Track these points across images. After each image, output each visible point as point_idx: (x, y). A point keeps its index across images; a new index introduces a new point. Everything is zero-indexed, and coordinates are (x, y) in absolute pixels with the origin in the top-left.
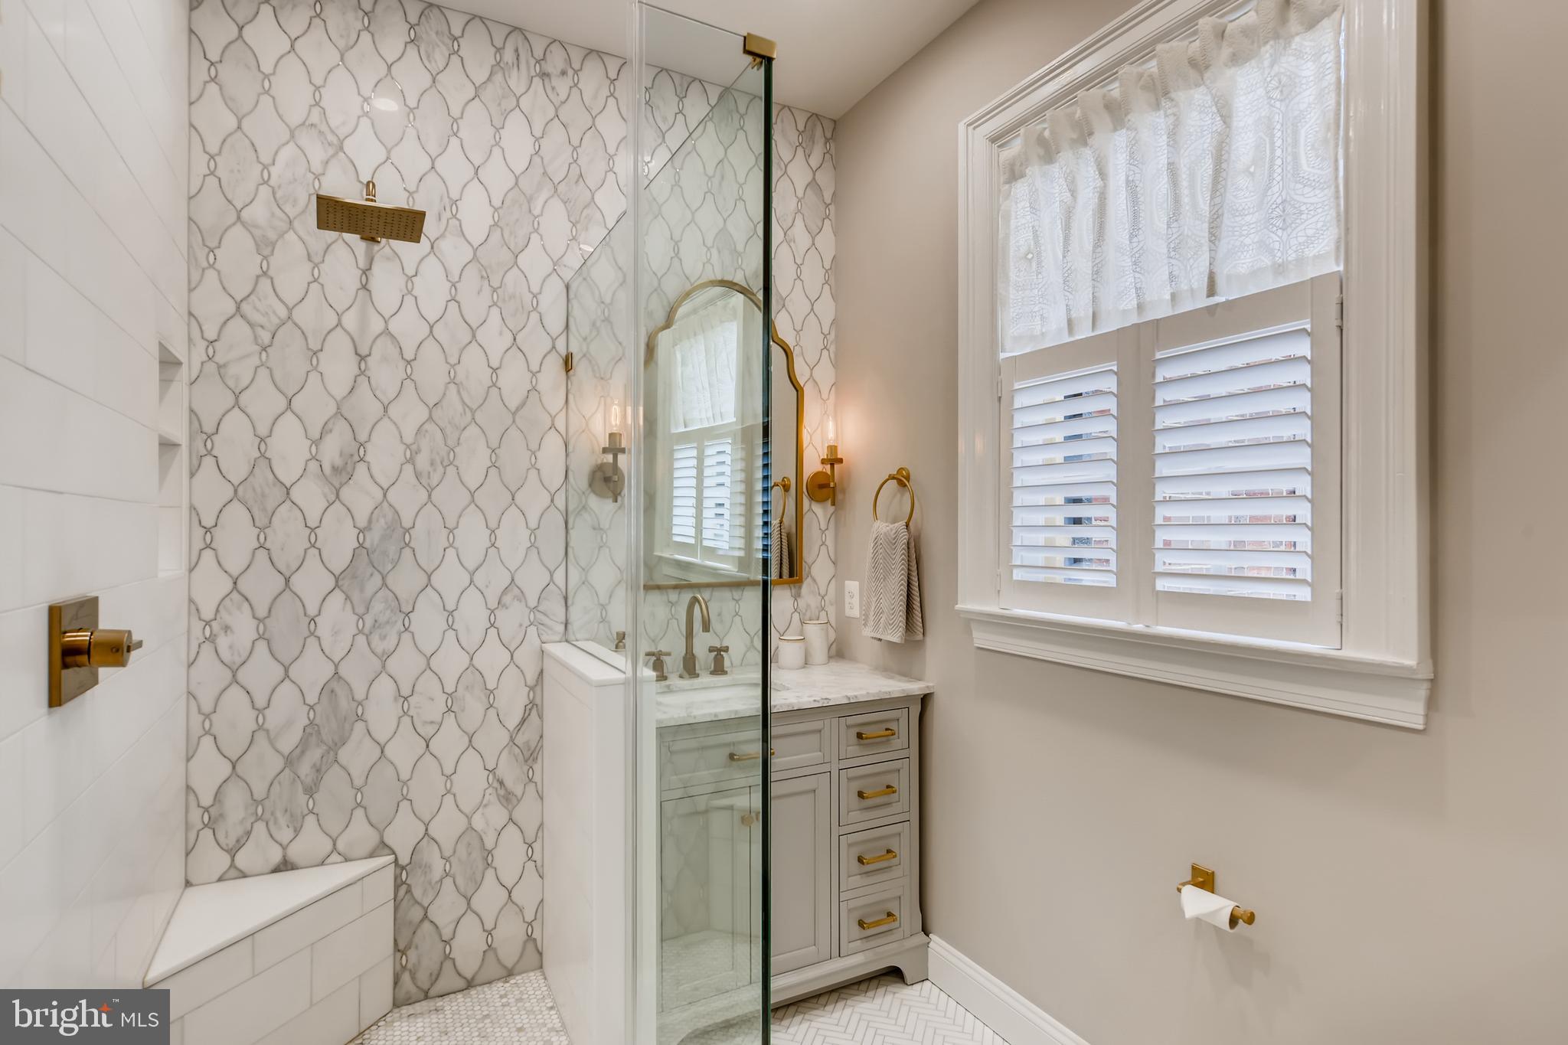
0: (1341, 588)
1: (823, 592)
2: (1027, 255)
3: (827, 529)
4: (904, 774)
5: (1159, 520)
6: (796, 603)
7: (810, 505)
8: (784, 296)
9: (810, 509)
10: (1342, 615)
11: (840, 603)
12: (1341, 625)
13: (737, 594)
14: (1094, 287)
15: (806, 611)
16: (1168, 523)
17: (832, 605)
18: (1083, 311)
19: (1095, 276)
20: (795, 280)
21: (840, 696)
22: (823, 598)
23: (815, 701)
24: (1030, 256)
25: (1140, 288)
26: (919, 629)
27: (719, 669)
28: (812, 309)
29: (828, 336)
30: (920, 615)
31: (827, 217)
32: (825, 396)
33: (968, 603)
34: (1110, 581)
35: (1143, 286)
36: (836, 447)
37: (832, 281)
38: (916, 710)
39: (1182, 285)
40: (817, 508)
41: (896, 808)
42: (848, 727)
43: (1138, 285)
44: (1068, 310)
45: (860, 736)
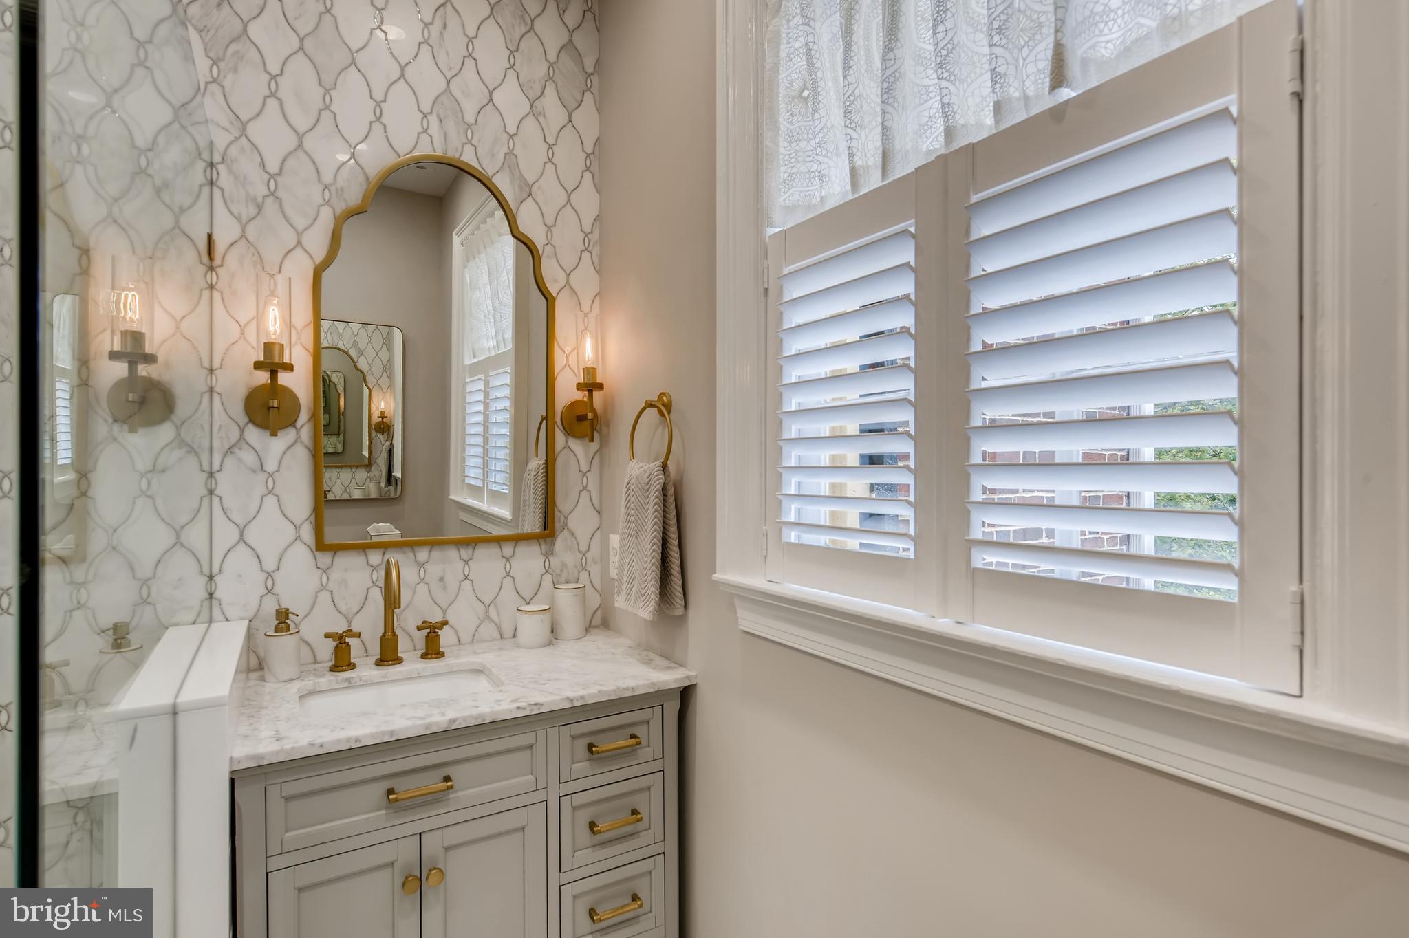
0: (1301, 581)
1: (583, 548)
2: (803, 91)
3: (589, 471)
4: (656, 793)
5: (977, 459)
6: (547, 562)
7: (566, 442)
8: (530, 184)
9: (567, 446)
10: (1302, 633)
11: (604, 558)
12: (1301, 652)
13: (465, 553)
14: (884, 112)
15: (561, 571)
16: (993, 463)
17: (595, 563)
18: (870, 156)
19: (885, 96)
20: (545, 163)
21: (558, 697)
22: (584, 555)
23: (518, 708)
24: (806, 93)
25: (949, 104)
26: (678, 600)
27: (432, 651)
28: (569, 201)
29: (590, 236)
30: (680, 583)
31: (589, 89)
32: (586, 307)
33: (727, 575)
34: (905, 549)
35: (951, 101)
36: (594, 369)
37: (595, 168)
38: (673, 707)
39: (1012, 90)
40: (577, 446)
41: (645, 838)
42: (574, 738)
43: (946, 101)
44: (851, 155)
45: (590, 746)
